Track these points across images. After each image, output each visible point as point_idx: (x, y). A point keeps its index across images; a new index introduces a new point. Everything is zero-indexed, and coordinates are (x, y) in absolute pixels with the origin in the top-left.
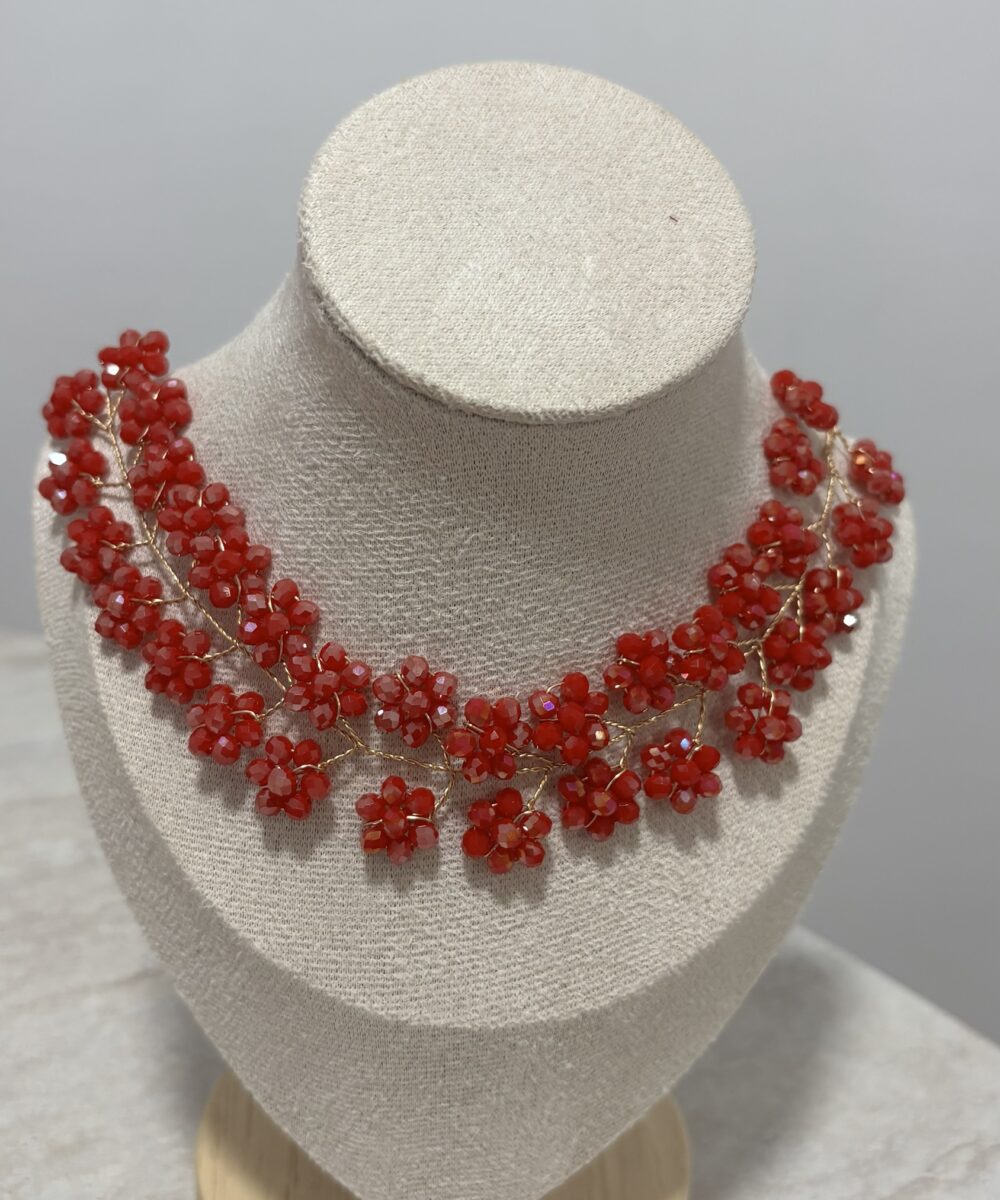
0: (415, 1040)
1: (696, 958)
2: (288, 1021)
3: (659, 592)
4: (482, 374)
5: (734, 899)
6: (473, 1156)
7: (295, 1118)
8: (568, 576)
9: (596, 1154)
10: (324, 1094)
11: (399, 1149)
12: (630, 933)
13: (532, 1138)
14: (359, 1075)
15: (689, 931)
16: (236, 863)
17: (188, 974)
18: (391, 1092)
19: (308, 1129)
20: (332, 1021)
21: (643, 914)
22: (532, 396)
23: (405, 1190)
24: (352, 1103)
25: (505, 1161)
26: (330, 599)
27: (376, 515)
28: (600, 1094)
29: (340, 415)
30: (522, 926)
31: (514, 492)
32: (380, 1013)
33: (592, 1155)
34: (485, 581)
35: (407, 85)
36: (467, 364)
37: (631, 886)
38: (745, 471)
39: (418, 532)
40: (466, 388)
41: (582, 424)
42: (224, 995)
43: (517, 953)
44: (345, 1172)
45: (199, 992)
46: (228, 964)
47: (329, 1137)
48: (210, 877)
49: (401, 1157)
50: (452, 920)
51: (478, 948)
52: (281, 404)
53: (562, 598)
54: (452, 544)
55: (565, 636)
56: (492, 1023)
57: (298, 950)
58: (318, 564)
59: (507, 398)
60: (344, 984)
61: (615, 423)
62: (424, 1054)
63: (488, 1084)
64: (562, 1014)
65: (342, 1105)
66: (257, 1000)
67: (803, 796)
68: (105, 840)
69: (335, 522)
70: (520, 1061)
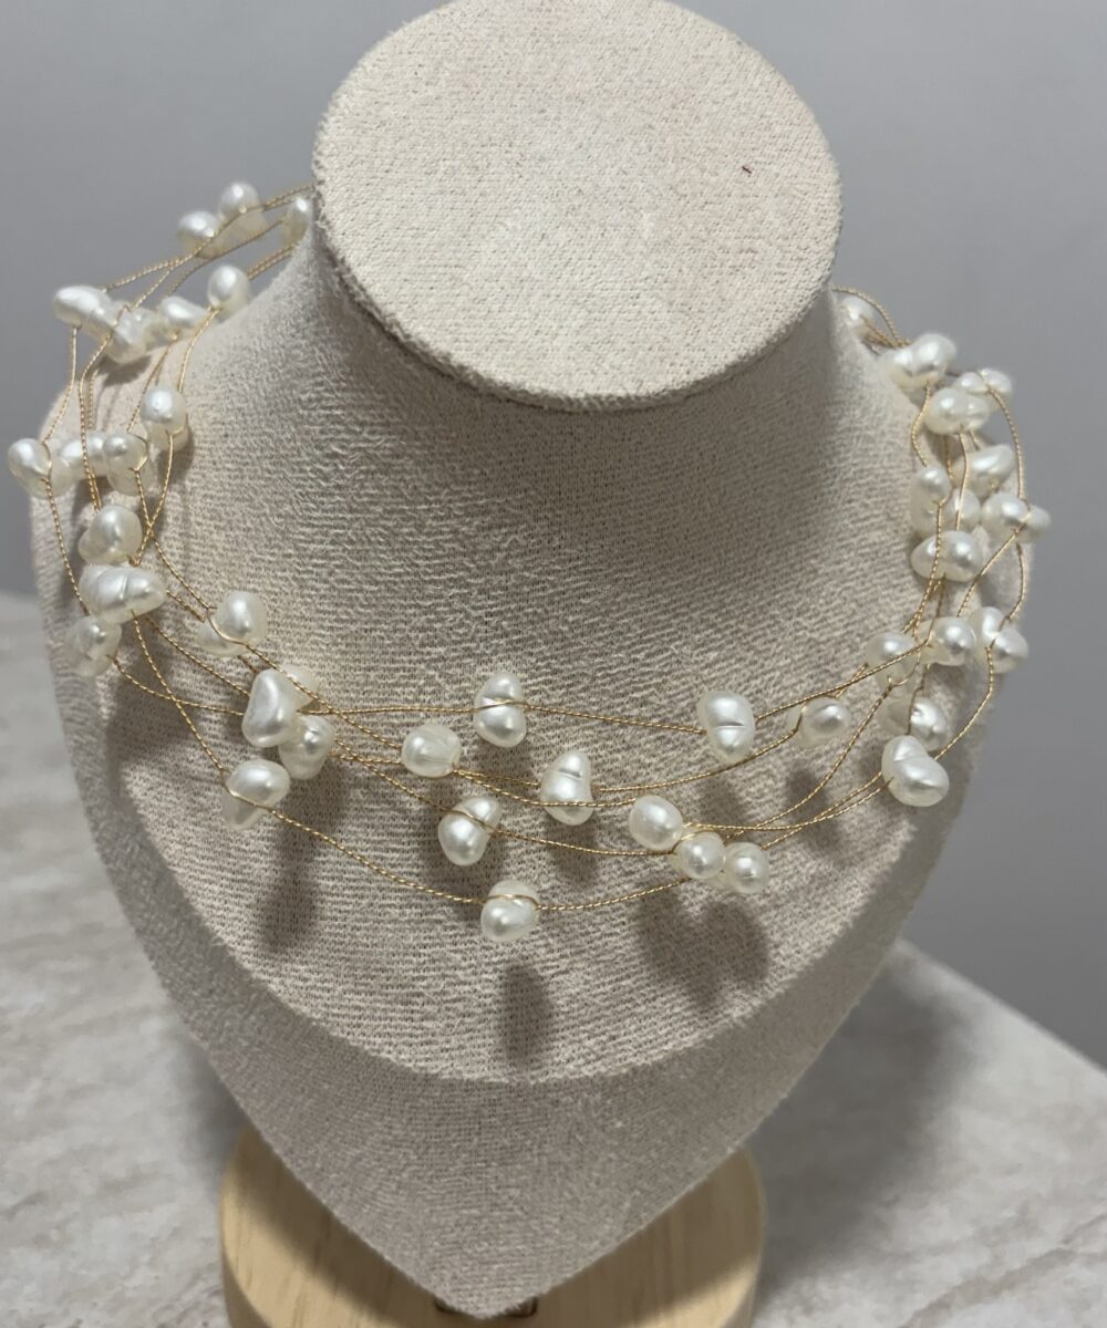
0: (446, 1094)
1: (763, 1009)
2: (308, 1071)
3: (727, 601)
4: (518, 353)
5: (807, 944)
6: (512, 1220)
7: (317, 1174)
8: (620, 583)
9: (651, 1219)
10: (349, 1150)
11: (431, 1211)
13: (579, 1202)
14: (386, 1130)
17: (201, 1015)
18: (421, 1150)
19: (332, 1186)
20: (356, 1072)
22: (574, 379)
23: (438, 1254)
24: (379, 1160)
25: (549, 1226)
26: (352, 607)
27: (403, 511)
28: (654, 1154)
29: (363, 396)
30: (566, 972)
31: (557, 489)
32: (408, 1065)
33: (647, 1219)
34: (526, 589)
35: (443, 11)
36: (501, 341)
38: (835, 460)
39: (448, 533)
40: (498, 367)
41: (632, 411)
42: (240, 1040)
44: (372, 1233)
45: (213, 1035)
46: (242, 1006)
47: (355, 1196)
48: (221, 912)
49: (434, 1220)
50: (488, 964)
52: (296, 382)
53: (614, 608)
54: (488, 547)
55: (618, 651)
56: (532, 1078)
57: (318, 993)
58: (337, 566)
59: (545, 381)
60: (368, 1032)
61: (672, 410)
62: (457, 1110)
63: (528, 1143)
64: (611, 1069)
65: (369, 1162)
66: (274, 1047)
68: (111, 866)
69: (357, 519)
70: (563, 1120)
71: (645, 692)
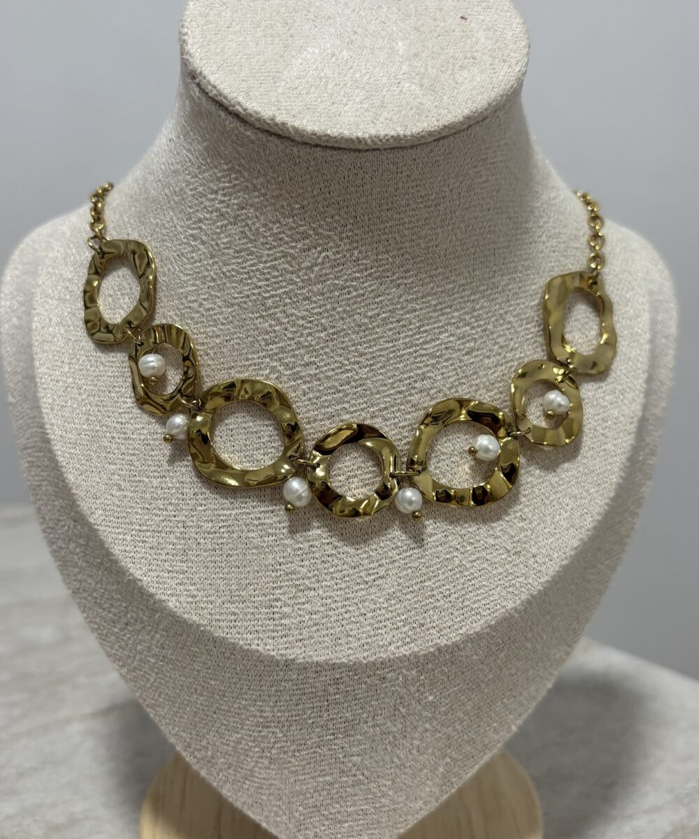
0: (301, 677)
1: (529, 602)
2: (199, 672)
3: (478, 307)
4: (321, 114)
5: (556, 555)
6: (357, 783)
7: (209, 762)
8: (402, 287)
10: (230, 736)
11: (295, 781)
12: (473, 582)
13: (405, 767)
14: (258, 714)
15: (521, 579)
16: (152, 541)
17: (120, 647)
18: (286, 728)
19: (220, 770)
20: (234, 666)
21: (483, 566)
22: (361, 127)
23: (302, 818)
24: (254, 741)
25: (384, 789)
26: (216, 326)
27: (248, 249)
28: (458, 727)
29: (216, 171)
30: (382, 577)
31: (354, 214)
32: (272, 653)
33: (458, 784)
34: (337, 293)
36: (309, 109)
37: (471, 543)
39: (280, 258)
40: (309, 123)
41: (402, 147)
42: (148, 659)
43: (381, 600)
44: (252, 806)
45: (129, 661)
46: (150, 628)
47: (238, 775)
48: (132, 554)
49: (298, 788)
50: (326, 574)
51: (349, 596)
53: (399, 306)
54: (308, 264)
56: (364, 658)
57: (203, 606)
58: (205, 299)
59: (341, 128)
60: (242, 630)
61: (428, 149)
62: (310, 690)
63: (365, 715)
64: (421, 649)
65: (247, 744)
66: (174, 658)
67: (606, 474)
68: (54, 547)
69: (216, 263)
70: (390, 694)
71: (425, 370)
